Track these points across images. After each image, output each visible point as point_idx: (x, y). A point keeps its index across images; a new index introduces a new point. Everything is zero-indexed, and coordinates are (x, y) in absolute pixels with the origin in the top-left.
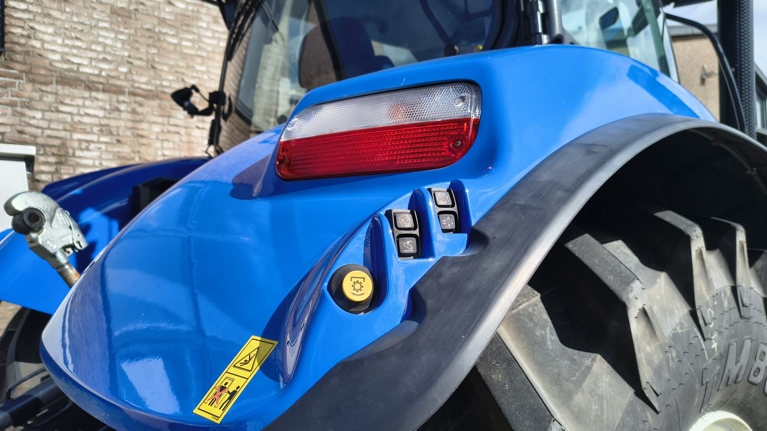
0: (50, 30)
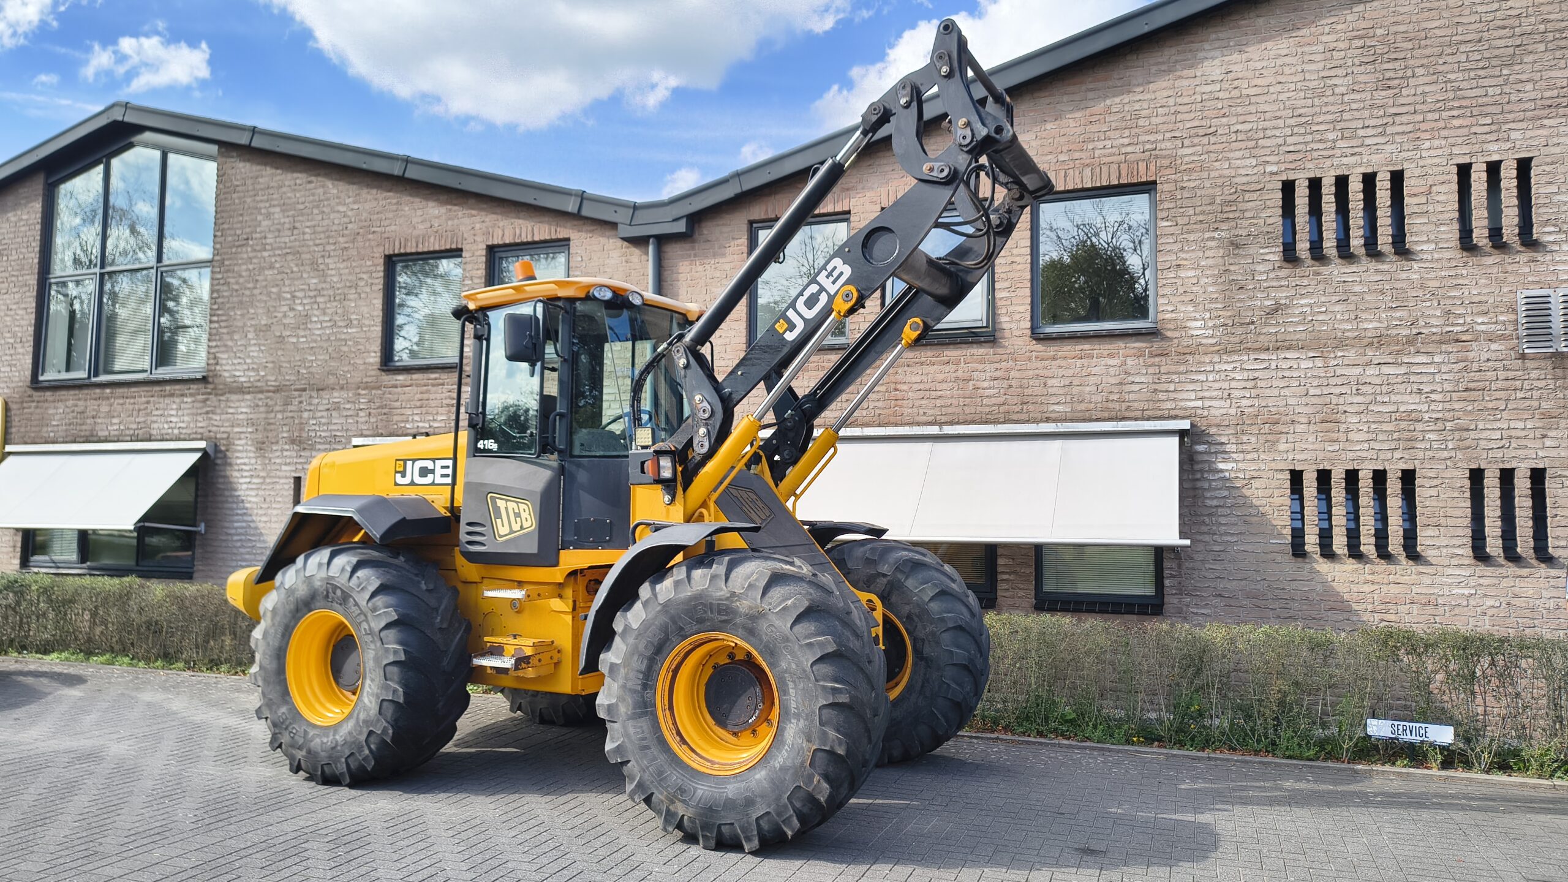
0: (226, 356)
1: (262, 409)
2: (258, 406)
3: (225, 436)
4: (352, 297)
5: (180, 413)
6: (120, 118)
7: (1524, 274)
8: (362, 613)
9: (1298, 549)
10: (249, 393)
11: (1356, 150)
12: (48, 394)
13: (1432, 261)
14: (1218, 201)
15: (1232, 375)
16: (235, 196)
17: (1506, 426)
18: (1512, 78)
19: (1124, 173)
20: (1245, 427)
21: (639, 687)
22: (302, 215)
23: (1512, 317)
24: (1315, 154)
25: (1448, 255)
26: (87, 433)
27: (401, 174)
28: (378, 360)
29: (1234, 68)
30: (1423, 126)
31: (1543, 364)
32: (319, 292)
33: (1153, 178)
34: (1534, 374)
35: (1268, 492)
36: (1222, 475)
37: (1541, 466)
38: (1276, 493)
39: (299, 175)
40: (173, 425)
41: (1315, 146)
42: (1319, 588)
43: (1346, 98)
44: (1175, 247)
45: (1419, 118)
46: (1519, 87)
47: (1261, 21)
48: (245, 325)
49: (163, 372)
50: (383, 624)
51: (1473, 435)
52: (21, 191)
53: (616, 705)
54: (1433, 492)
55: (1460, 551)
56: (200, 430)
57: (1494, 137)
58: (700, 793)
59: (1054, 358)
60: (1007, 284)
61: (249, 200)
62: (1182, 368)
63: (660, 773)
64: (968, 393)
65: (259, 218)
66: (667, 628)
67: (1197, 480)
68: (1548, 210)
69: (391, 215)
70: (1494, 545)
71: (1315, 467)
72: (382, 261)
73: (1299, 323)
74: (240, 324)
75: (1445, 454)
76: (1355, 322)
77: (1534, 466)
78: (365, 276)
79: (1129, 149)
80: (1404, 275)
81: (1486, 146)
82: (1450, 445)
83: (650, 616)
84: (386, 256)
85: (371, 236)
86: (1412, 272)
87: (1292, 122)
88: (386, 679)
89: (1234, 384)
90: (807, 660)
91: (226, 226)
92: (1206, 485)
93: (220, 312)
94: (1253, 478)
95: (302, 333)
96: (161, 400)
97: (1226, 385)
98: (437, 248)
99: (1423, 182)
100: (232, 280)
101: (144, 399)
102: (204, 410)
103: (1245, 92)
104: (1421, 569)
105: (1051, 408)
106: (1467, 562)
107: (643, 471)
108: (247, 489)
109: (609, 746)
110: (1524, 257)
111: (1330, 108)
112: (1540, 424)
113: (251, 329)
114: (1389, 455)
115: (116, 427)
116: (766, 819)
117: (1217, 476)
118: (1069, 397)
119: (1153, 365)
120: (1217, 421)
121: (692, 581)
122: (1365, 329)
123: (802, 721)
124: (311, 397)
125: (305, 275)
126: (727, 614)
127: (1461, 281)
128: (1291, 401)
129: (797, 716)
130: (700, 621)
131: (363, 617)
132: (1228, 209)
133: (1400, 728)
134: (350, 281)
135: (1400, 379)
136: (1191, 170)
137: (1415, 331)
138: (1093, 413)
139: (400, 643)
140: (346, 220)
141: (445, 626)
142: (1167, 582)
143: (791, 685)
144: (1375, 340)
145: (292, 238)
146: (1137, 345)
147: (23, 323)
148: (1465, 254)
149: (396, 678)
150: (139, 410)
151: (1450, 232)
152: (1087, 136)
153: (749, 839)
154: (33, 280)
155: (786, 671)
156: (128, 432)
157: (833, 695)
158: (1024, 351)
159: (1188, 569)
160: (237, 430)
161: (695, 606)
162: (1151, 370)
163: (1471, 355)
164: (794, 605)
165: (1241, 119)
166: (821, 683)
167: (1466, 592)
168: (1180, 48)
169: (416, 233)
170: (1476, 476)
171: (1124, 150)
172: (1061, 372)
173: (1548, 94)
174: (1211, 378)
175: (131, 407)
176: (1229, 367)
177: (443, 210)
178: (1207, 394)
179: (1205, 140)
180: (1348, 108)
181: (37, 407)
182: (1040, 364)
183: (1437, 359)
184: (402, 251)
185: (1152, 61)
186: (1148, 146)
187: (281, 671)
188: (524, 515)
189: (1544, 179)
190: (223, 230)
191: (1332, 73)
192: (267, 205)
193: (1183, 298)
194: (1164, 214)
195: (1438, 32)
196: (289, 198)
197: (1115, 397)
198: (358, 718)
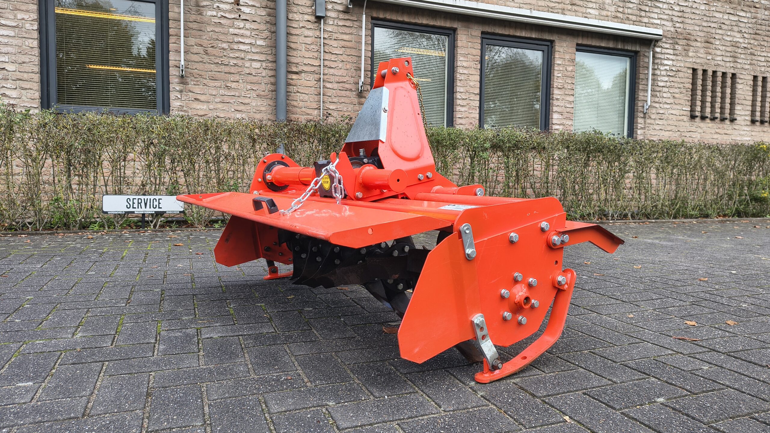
9: (693, 114)
15: (674, 7)
17: (765, 55)
20: (677, 40)
38: (686, 81)
51: (756, 58)
54: (742, 86)
55: (747, 118)
70: (758, 115)
71: (702, 68)
75: (747, 67)
82: (748, 62)
89: (675, 13)
92: (659, 73)
94: (678, 71)
97: (670, 13)
104: (735, 126)
106: (749, 124)
114: (728, 64)
118: (597, 5)
128: (696, 28)
135: (735, 24)
138: (609, 18)
142: (639, 132)
163: (758, 15)
170: (755, 80)
178: (662, 16)
183: (747, 15)
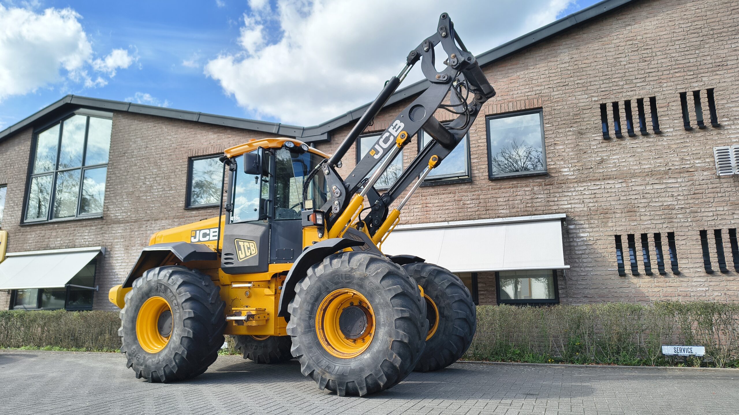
0: (112, 207)
1: (128, 231)
2: (126, 229)
3: (110, 244)
4: (172, 177)
5: (90, 234)
6: (69, 102)
7: (715, 140)
8: (174, 295)
9: (622, 273)
10: (122, 223)
11: (633, 89)
12: (28, 228)
13: (672, 136)
14: (571, 114)
15: (584, 192)
16: (120, 134)
17: (714, 210)
18: (700, 55)
19: (527, 104)
20: (592, 216)
21: (307, 319)
22: (151, 141)
23: (712, 159)
24: (615, 92)
25: (679, 133)
26: (45, 246)
27: (197, 120)
28: (184, 205)
29: (575, 56)
30: (662, 77)
31: (729, 180)
32: (157, 175)
33: (541, 106)
34: (725, 185)
35: (605, 246)
36: (583, 239)
37: (733, 228)
38: (609, 246)
39: (150, 124)
40: (86, 240)
41: (614, 88)
42: (633, 290)
43: (626, 66)
44: (553, 136)
45: (661, 73)
46: (704, 58)
47: (585, 36)
48: (122, 192)
49: (83, 215)
50: (184, 300)
51: (699, 214)
52: (22, 137)
53: (296, 328)
54: (683, 242)
55: (699, 270)
56: (99, 242)
57: (695, 80)
58: (337, 368)
59: (500, 189)
60: (476, 156)
61: (126, 136)
62: (560, 190)
63: (318, 359)
64: (460, 206)
65: (131, 143)
66: (321, 288)
67: (571, 242)
68: (723, 111)
69: (191, 139)
70: (715, 266)
71: (627, 233)
72: (187, 160)
73: (613, 167)
74: (119, 192)
75: (687, 224)
76: (639, 165)
77: (730, 228)
78: (179, 167)
79: (529, 94)
80: (660, 143)
81: (692, 84)
82: (689, 220)
83: (312, 283)
84: (189, 157)
85: (182, 149)
86: (664, 141)
87: (603, 78)
88: (184, 326)
89: (585, 196)
90: (388, 298)
91: (115, 148)
92: (576, 244)
93: (110, 187)
94: (597, 240)
95: (148, 194)
96: (81, 228)
97: (581, 197)
98: (212, 153)
99: (664, 101)
100: (117, 172)
101: (73, 229)
102: (101, 232)
103: (580, 66)
104: (681, 279)
105: (500, 211)
106: (703, 275)
107: (308, 220)
108: (120, 268)
109: (293, 349)
110: (715, 132)
111: (619, 71)
112: (731, 208)
113: (125, 194)
114: (661, 226)
115: (59, 242)
116: (370, 377)
117: (580, 240)
118: (508, 206)
119: (546, 189)
120: (578, 214)
121: (333, 265)
122: (644, 168)
123: (386, 327)
124: (151, 224)
125: (151, 168)
126: (350, 279)
127: (687, 145)
128: (613, 203)
129: (384, 325)
130: (337, 283)
131: (174, 298)
132: (576, 118)
133: (679, 349)
134: (172, 170)
135: (663, 190)
136: (558, 101)
137: (667, 168)
138: (520, 213)
139: (192, 309)
140: (171, 142)
141: (213, 302)
142: (560, 291)
143: (381, 310)
144: (650, 173)
145: (146, 152)
146: (538, 180)
147: (18, 196)
148: (687, 132)
149: (189, 326)
150: (70, 234)
151: (680, 123)
152: (509, 89)
153: (362, 389)
154: (24, 177)
155: (378, 304)
156: (64, 244)
157: (401, 313)
158: (485, 186)
159: (570, 284)
160: (116, 241)
161: (334, 277)
162: (546, 192)
163: (695, 178)
164: (382, 272)
165: (579, 78)
166: (396, 308)
167: (704, 289)
168: (549, 49)
169: (203, 146)
170: (703, 234)
171: (526, 94)
172: (504, 195)
173: (717, 61)
174: (574, 194)
175: (66, 233)
176: (582, 189)
177: (216, 136)
178: (572, 202)
179: (564, 88)
180: (627, 71)
181: (22, 235)
182: (493, 192)
183: (679, 180)
184: (196, 155)
185: (537, 55)
186: (538, 92)
187: (134, 328)
188: (252, 248)
189: (720, 98)
190: (114, 150)
191: (619, 56)
192: (135, 137)
193: (558, 158)
194: (547, 121)
195: (665, 36)
196: (145, 134)
197: (530, 205)
198: (170, 347)
